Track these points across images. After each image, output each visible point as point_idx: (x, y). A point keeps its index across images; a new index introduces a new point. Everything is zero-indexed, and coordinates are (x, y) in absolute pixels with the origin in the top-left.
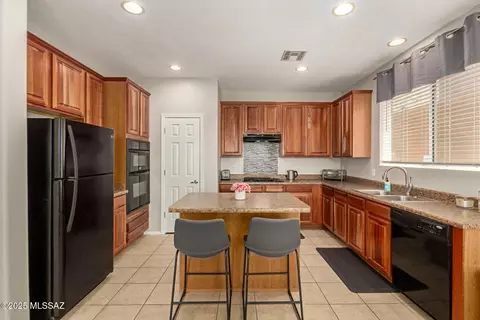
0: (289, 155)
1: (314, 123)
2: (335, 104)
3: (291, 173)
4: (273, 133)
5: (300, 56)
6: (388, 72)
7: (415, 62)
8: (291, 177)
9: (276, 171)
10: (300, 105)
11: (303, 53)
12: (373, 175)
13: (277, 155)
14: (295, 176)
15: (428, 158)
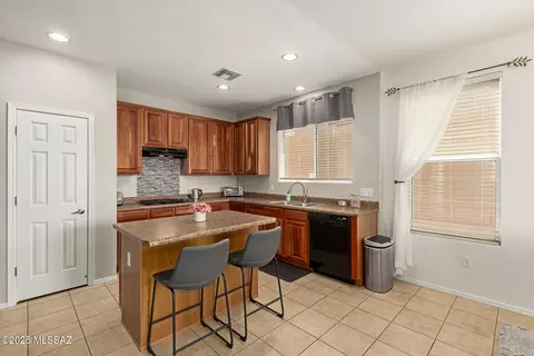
0: (196, 173)
1: (219, 140)
2: (237, 125)
3: (196, 192)
4: (179, 147)
5: (232, 76)
6: (286, 107)
7: (309, 106)
8: (196, 196)
9: (178, 191)
10: (207, 121)
11: (238, 75)
12: (272, 190)
13: (179, 173)
14: (200, 195)
15: (312, 175)
